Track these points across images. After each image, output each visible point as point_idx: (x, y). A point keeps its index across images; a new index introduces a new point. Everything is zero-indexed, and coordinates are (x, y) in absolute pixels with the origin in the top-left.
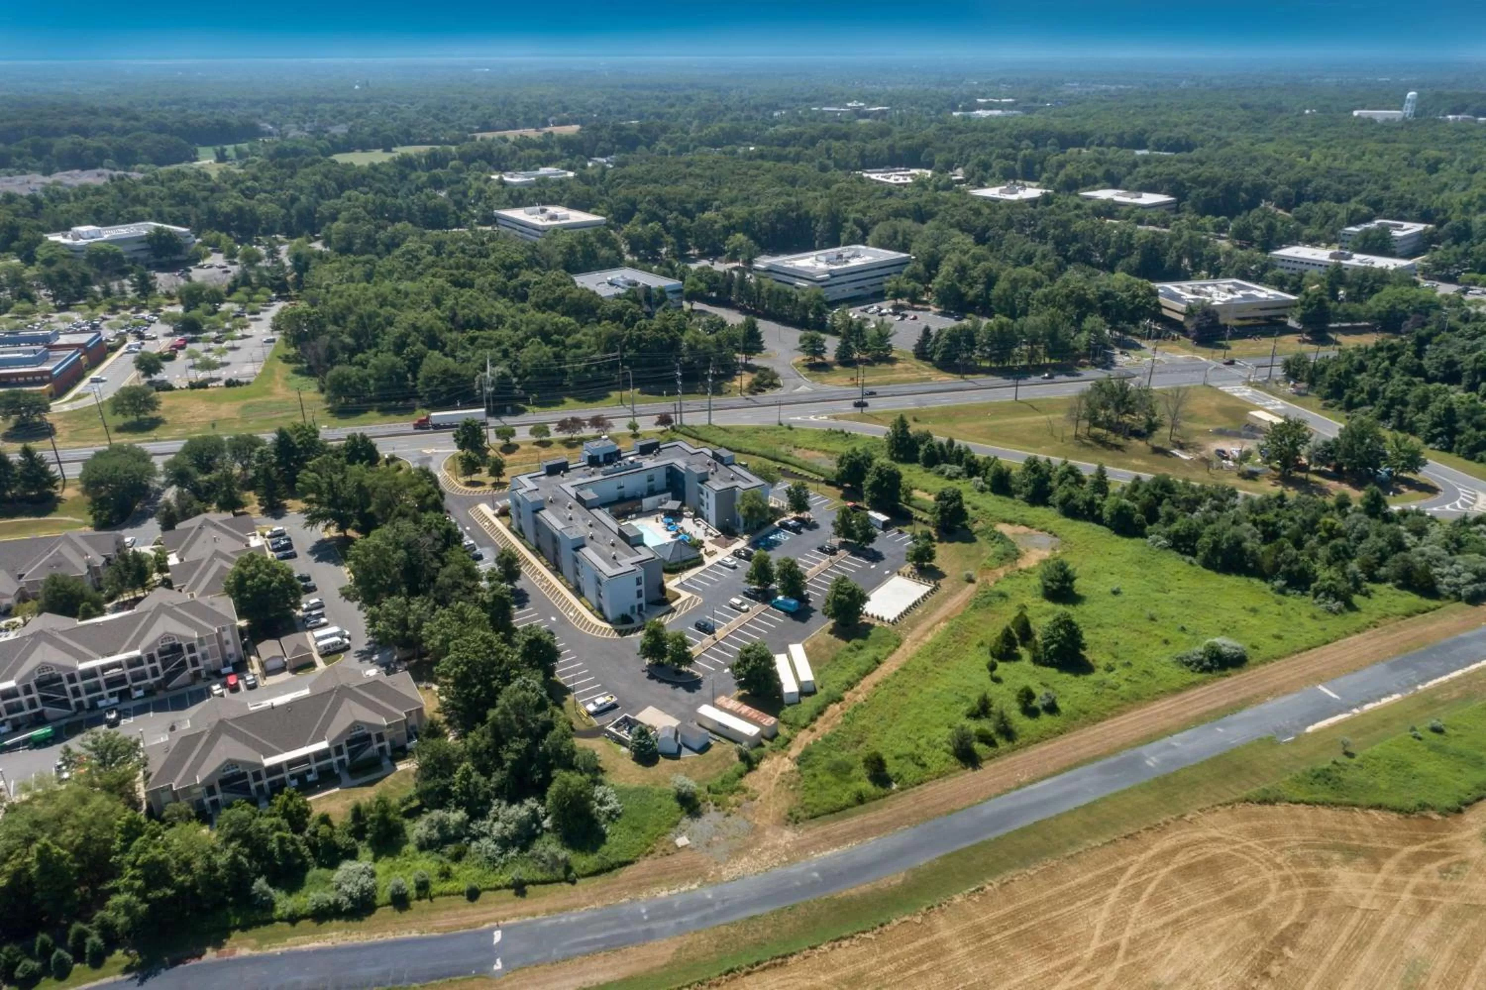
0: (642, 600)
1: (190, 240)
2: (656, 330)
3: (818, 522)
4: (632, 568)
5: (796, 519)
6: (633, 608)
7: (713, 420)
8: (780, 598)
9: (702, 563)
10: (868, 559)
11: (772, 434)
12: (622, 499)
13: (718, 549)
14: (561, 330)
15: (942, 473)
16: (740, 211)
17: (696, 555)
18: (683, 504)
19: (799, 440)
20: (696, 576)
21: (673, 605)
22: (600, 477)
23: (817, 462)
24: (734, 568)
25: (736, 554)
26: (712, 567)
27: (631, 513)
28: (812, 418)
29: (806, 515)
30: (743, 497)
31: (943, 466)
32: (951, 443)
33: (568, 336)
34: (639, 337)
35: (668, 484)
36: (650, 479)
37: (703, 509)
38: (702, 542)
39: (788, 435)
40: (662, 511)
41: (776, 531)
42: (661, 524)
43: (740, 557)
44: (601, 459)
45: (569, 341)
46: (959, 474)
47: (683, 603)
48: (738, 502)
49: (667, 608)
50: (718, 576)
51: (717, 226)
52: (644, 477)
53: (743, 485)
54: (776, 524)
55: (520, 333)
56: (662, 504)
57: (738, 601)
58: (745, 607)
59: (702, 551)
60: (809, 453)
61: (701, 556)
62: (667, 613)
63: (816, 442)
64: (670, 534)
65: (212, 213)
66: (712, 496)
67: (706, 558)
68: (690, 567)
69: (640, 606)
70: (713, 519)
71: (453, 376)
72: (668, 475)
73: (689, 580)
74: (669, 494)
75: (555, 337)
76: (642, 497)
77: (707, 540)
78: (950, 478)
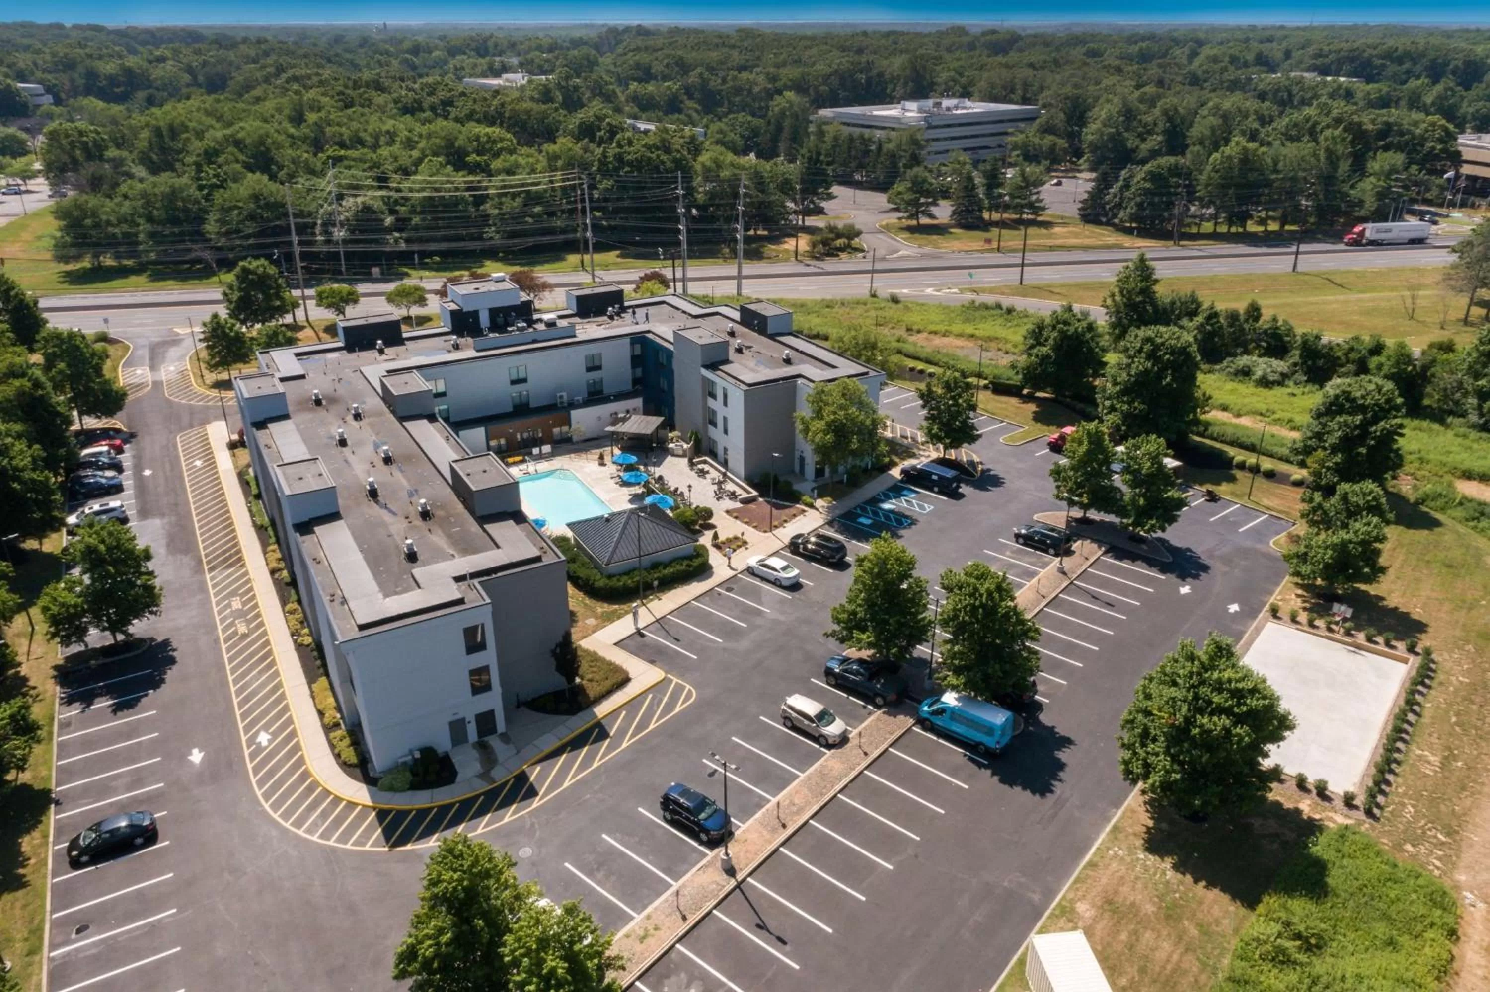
0: (493, 701)
1: (38, 100)
2: (648, 147)
3: (997, 470)
4: (453, 592)
5: (943, 462)
6: (457, 728)
7: (744, 292)
8: (950, 699)
9: (703, 570)
10: (1164, 568)
11: (859, 310)
12: (522, 409)
13: (750, 534)
14: (486, 148)
15: (1245, 373)
16: (790, 73)
17: (687, 548)
18: (668, 424)
19: (914, 318)
20: (683, 610)
21: (602, 710)
22: (472, 353)
23: (960, 353)
24: (795, 587)
25: (795, 547)
26: (729, 584)
27: (538, 443)
28: (929, 291)
29: (964, 454)
30: (819, 401)
31: (1244, 361)
32: (1254, 312)
33: (497, 155)
34: (619, 158)
35: (635, 381)
36: (593, 367)
37: (716, 433)
38: (708, 513)
39: (892, 311)
40: (613, 439)
41: (896, 490)
42: (612, 469)
43: (810, 556)
44: (484, 320)
45: (496, 164)
46: (1284, 376)
47: (633, 704)
48: (804, 411)
49: (577, 724)
50: (748, 613)
51: (756, 90)
52: (575, 360)
53: (817, 373)
54: (896, 473)
55: (416, 154)
56: (615, 421)
57: (811, 707)
58: (834, 729)
59: (706, 539)
60: (938, 341)
61: (701, 553)
62: (576, 743)
63: (951, 322)
64: (626, 493)
65: (92, 75)
66: (737, 397)
67: (715, 558)
68: (668, 583)
69: (486, 721)
70: (737, 459)
71: (269, 206)
72: (636, 361)
73: (661, 622)
74: (638, 402)
75: (473, 158)
76: (573, 405)
77: (720, 509)
78: (1265, 383)
